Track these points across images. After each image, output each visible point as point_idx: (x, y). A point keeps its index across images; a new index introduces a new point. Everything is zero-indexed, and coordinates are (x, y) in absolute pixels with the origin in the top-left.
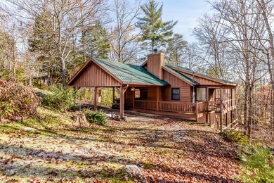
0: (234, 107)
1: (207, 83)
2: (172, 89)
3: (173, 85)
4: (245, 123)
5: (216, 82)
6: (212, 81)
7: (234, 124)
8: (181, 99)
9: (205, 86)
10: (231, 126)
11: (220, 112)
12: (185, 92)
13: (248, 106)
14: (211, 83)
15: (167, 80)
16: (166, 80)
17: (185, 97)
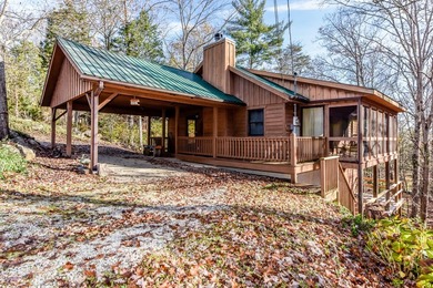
0: (394, 155)
1: (326, 95)
2: (251, 112)
3: (251, 104)
4: (415, 190)
5: (347, 92)
6: (338, 90)
7: (394, 191)
8: (266, 132)
9: (320, 104)
10: (388, 196)
11: (358, 162)
12: (274, 117)
13: (420, 160)
14: (334, 95)
15: (239, 95)
16: (237, 96)
17: (276, 128)
